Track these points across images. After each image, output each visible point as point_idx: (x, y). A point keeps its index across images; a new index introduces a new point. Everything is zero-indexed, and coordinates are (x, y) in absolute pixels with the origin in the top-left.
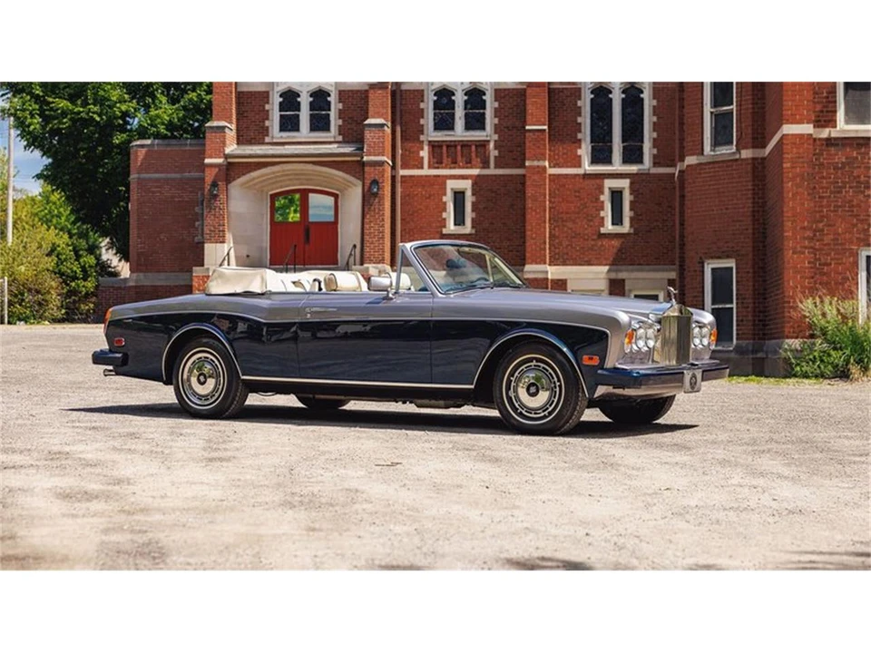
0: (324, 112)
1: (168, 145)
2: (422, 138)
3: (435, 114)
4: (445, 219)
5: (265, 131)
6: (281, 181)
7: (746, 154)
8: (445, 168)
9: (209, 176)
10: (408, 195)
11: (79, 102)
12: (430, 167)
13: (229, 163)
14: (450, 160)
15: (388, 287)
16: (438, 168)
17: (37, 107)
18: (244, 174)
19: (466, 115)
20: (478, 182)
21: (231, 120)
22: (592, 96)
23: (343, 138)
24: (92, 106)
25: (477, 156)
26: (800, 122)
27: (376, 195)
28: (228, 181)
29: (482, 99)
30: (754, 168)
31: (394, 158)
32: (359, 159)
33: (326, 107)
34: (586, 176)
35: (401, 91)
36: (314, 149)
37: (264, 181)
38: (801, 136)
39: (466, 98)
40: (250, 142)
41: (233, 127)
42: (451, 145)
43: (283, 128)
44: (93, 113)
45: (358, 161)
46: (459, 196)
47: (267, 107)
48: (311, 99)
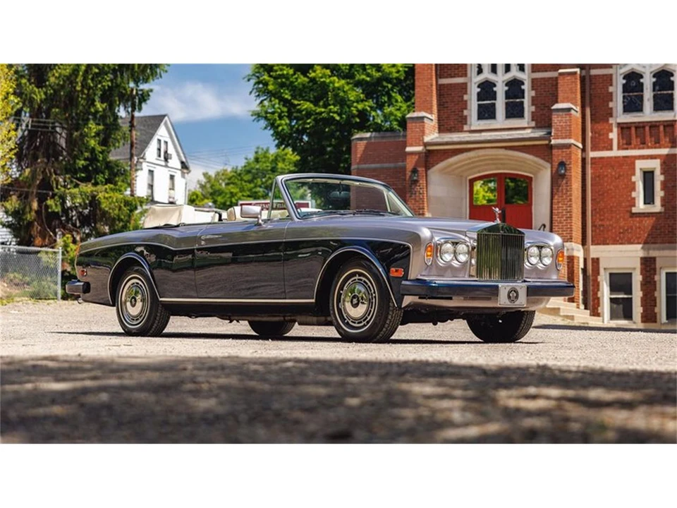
0: (518, 100)
1: (383, 137)
2: (611, 121)
3: (624, 97)
4: (634, 199)
5: (464, 120)
6: (477, 166)
8: (635, 148)
9: (410, 163)
10: (599, 176)
11: (321, 103)
12: (619, 148)
13: (429, 151)
14: (639, 140)
15: (258, 214)
16: (627, 149)
17: (285, 109)
18: (442, 161)
19: (655, 96)
20: (667, 162)
21: (432, 111)
23: (536, 124)
24: (332, 107)
25: (665, 136)
27: (563, 176)
28: (428, 167)
29: (670, 80)
31: (584, 142)
32: (547, 142)
33: (520, 95)
35: (590, 76)
36: (508, 135)
37: (463, 165)
39: (654, 80)
40: (450, 130)
41: (434, 117)
42: (640, 126)
43: (481, 117)
44: (334, 112)
45: (546, 145)
46: (648, 176)
47: (466, 97)
48: (507, 88)
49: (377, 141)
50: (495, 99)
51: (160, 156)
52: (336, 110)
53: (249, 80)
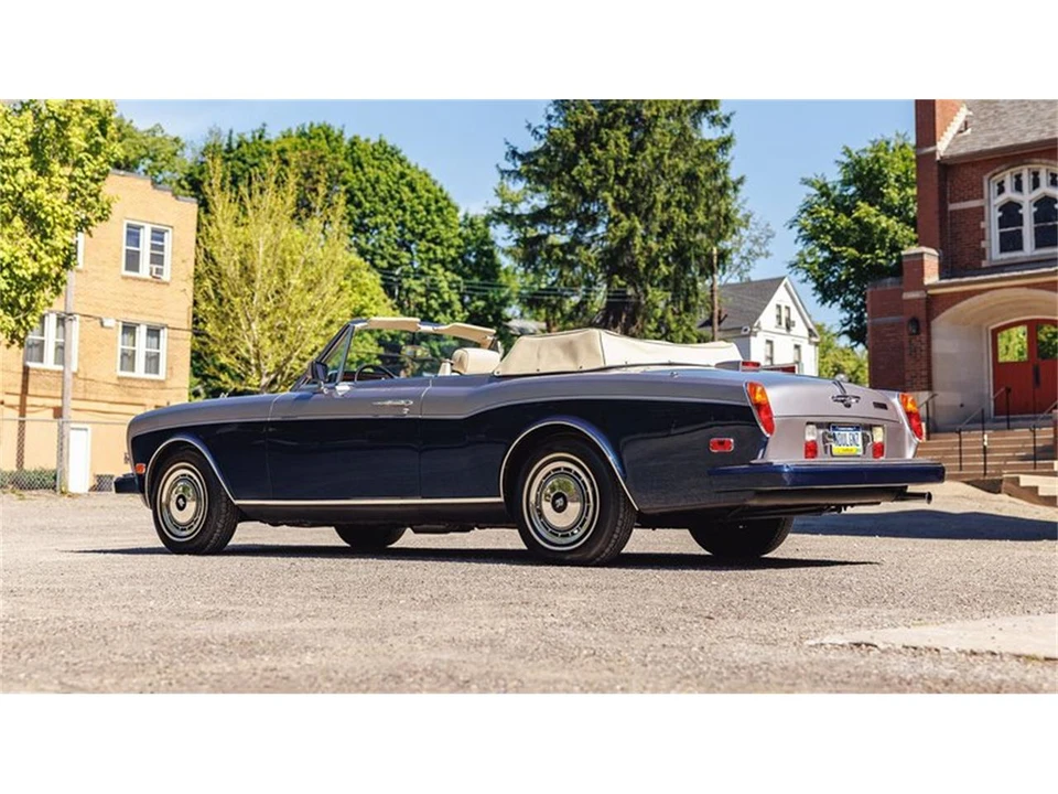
0: (1050, 224)
5: (981, 254)
9: (908, 313)
13: (931, 296)
18: (948, 308)
28: (930, 316)
33: (1052, 216)
43: (1004, 248)
47: (983, 225)
48: (1035, 209)
49: (894, 287)
50: (1021, 224)
51: (780, 323)
52: (884, 254)
53: (791, 227)
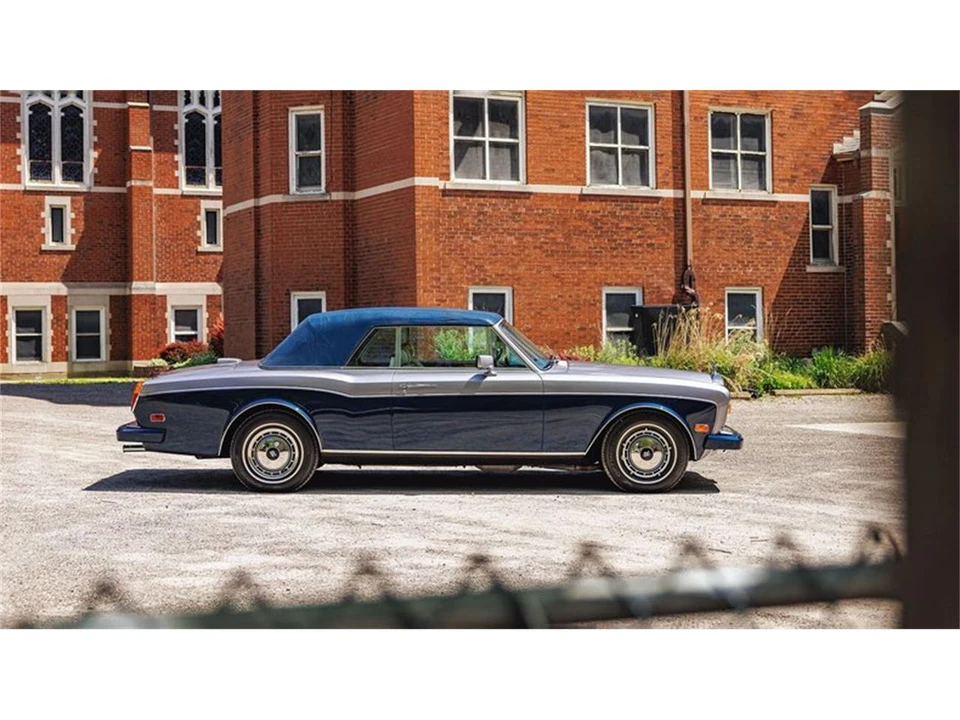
4: (43, 235)
7: (337, 196)
22: (31, 112)
26: (429, 175)
30: (345, 209)
34: (27, 192)
38: (429, 188)
